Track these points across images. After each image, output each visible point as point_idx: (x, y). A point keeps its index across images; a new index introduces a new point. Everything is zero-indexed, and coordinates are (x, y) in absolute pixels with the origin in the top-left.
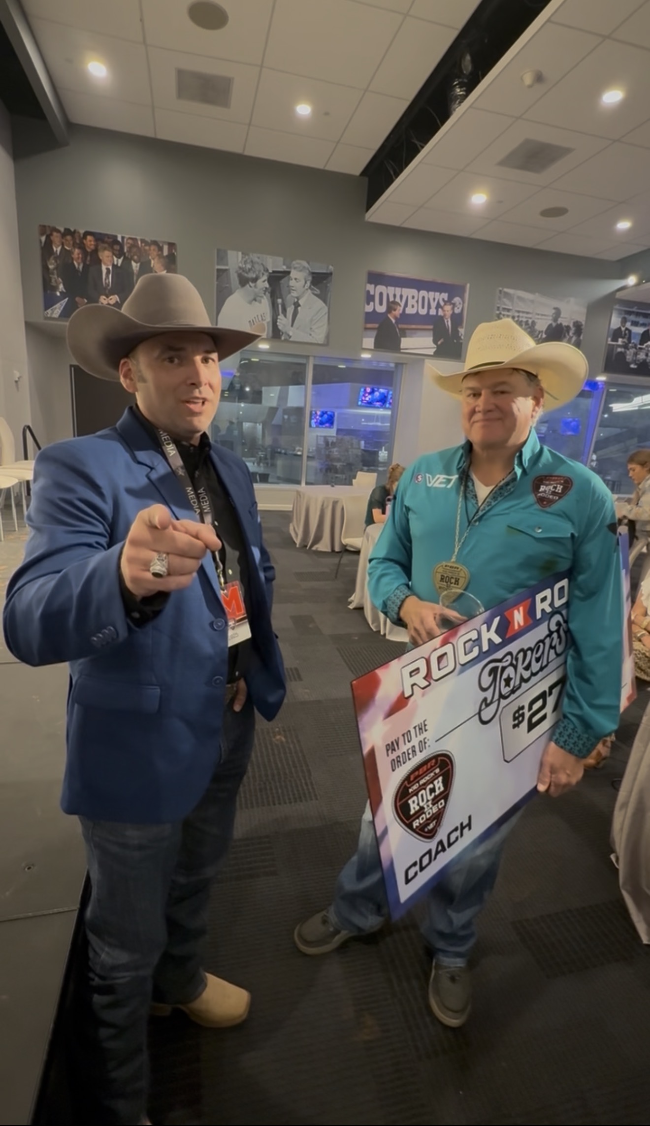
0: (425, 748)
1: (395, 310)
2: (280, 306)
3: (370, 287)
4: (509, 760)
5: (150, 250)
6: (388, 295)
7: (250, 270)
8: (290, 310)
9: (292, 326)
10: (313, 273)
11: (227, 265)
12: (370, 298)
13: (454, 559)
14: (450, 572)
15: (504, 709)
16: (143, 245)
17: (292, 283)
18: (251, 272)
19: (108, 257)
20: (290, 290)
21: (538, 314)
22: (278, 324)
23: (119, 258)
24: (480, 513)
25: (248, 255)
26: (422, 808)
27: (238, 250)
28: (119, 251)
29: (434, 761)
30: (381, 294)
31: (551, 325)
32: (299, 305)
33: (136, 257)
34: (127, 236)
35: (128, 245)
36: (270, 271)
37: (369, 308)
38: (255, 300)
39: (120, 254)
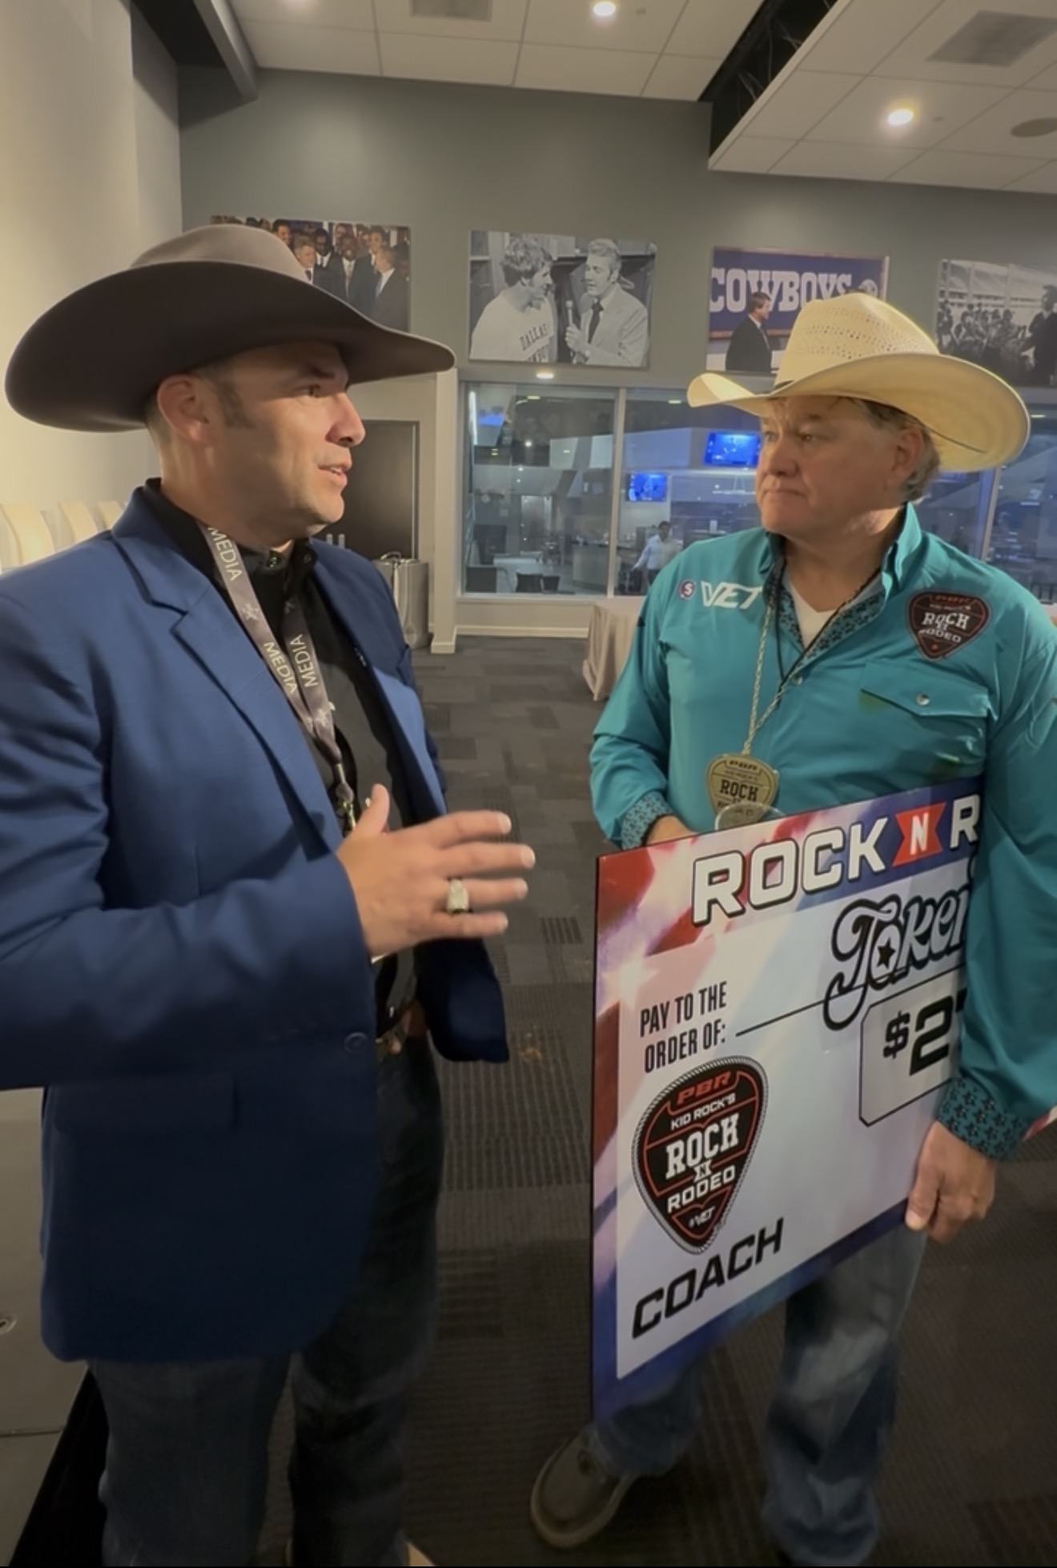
0: (715, 1043)
1: (761, 306)
2: (570, 312)
3: (718, 274)
4: (869, 1121)
5: (370, 240)
6: (748, 284)
7: (522, 259)
8: (586, 317)
9: (590, 341)
10: (623, 257)
11: (487, 254)
12: (718, 290)
13: (746, 751)
14: (738, 775)
15: (873, 1009)
16: (360, 233)
17: (590, 274)
18: (525, 262)
19: (308, 254)
20: (585, 284)
21: (1016, 299)
22: (567, 339)
23: (325, 255)
24: (806, 661)
25: (520, 236)
26: (690, 1171)
27: (504, 231)
28: (325, 244)
29: (727, 1075)
30: (736, 283)
31: (1039, 317)
32: (601, 309)
33: (349, 253)
34: (336, 222)
35: (339, 235)
36: (555, 258)
37: (716, 306)
38: (530, 304)
39: (327, 248)
